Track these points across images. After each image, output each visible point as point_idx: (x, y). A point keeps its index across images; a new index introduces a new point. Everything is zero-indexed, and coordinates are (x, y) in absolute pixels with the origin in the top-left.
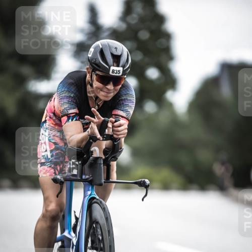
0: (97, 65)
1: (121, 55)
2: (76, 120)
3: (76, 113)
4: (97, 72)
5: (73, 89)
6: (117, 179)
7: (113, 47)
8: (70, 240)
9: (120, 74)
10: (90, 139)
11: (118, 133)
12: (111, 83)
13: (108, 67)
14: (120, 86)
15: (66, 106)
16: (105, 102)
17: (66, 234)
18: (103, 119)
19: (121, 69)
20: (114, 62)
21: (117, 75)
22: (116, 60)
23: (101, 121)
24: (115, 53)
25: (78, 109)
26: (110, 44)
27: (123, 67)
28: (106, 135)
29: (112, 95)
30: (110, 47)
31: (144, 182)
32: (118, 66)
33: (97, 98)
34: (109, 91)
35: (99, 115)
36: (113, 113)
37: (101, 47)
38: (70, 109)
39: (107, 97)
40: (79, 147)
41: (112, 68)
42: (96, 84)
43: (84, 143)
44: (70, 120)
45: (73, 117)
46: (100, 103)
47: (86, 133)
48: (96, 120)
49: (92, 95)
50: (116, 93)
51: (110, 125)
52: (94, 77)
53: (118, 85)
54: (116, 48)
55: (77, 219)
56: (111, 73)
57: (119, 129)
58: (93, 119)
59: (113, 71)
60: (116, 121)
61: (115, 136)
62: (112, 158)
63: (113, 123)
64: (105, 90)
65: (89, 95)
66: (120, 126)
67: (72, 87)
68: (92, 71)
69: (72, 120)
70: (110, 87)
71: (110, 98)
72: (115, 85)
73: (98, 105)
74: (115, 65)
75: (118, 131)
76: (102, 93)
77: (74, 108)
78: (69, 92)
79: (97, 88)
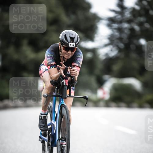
0: (63, 42)
1: (74, 37)
2: (54, 67)
3: (54, 64)
4: (63, 45)
6: (74, 95)
7: (71, 33)
8: (54, 125)
9: (74, 47)
10: (60, 76)
11: (73, 74)
12: (70, 50)
13: (68, 43)
15: (50, 61)
16: (68, 59)
17: (53, 122)
18: (66, 67)
19: (74, 44)
20: (71, 41)
22: (72, 40)
23: (65, 68)
24: (72, 37)
25: (56, 62)
26: (70, 32)
27: (76, 43)
28: (68, 74)
29: (70, 56)
30: (69, 33)
31: (86, 97)
32: (73, 43)
33: (64, 57)
34: (69, 54)
35: (64, 65)
36: (72, 64)
37: (65, 33)
38: (52, 62)
39: (68, 57)
40: (56, 80)
41: (70, 44)
42: (63, 51)
43: (58, 78)
44: (52, 68)
45: (53, 66)
46: (66, 60)
47: (58, 74)
48: (62, 67)
49: (62, 56)
50: (72, 55)
51: (69, 70)
52: (62, 48)
53: (74, 51)
54: (72, 34)
55: (57, 114)
56: (69, 46)
57: (73, 72)
58: (61, 67)
59: (71, 45)
60: (72, 68)
61: (71, 75)
62: (72, 85)
63: (70, 69)
64: (67, 54)
65: (60, 55)
66: (74, 70)
67: (52, 52)
68: (61, 45)
69: (52, 67)
70: (70, 52)
72: (72, 51)
73: (65, 61)
74: (72, 42)
75: (73, 73)
76: (66, 55)
77: (53, 62)
78: (51, 54)
79: (64, 53)
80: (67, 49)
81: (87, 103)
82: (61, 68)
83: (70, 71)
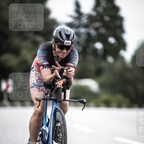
1: (70, 34)
2: (48, 68)
3: (47, 64)
4: (58, 43)
5: (45, 52)
7: (66, 30)
8: (45, 131)
11: (69, 75)
12: (65, 49)
13: (63, 41)
14: (70, 50)
15: (42, 61)
17: (44, 128)
20: (66, 38)
21: (68, 45)
23: (60, 69)
25: (49, 62)
27: (71, 40)
29: (66, 55)
30: (64, 30)
31: (83, 101)
33: (58, 56)
34: (64, 53)
36: (67, 65)
37: (60, 30)
38: (44, 62)
39: (63, 56)
41: (65, 41)
42: (57, 49)
44: (44, 68)
45: (46, 66)
47: (53, 75)
49: (56, 55)
50: (68, 54)
51: (65, 71)
52: (56, 46)
54: (67, 31)
56: (65, 44)
57: (70, 73)
59: (66, 43)
61: (68, 77)
64: (62, 53)
68: (55, 43)
69: (45, 68)
70: (65, 51)
71: (65, 57)
72: (67, 50)
74: (67, 39)
76: (60, 54)
77: (46, 62)
78: (43, 53)
79: (58, 52)
80: (62, 47)
81: (84, 108)
82: (56, 69)
83: (67, 72)
